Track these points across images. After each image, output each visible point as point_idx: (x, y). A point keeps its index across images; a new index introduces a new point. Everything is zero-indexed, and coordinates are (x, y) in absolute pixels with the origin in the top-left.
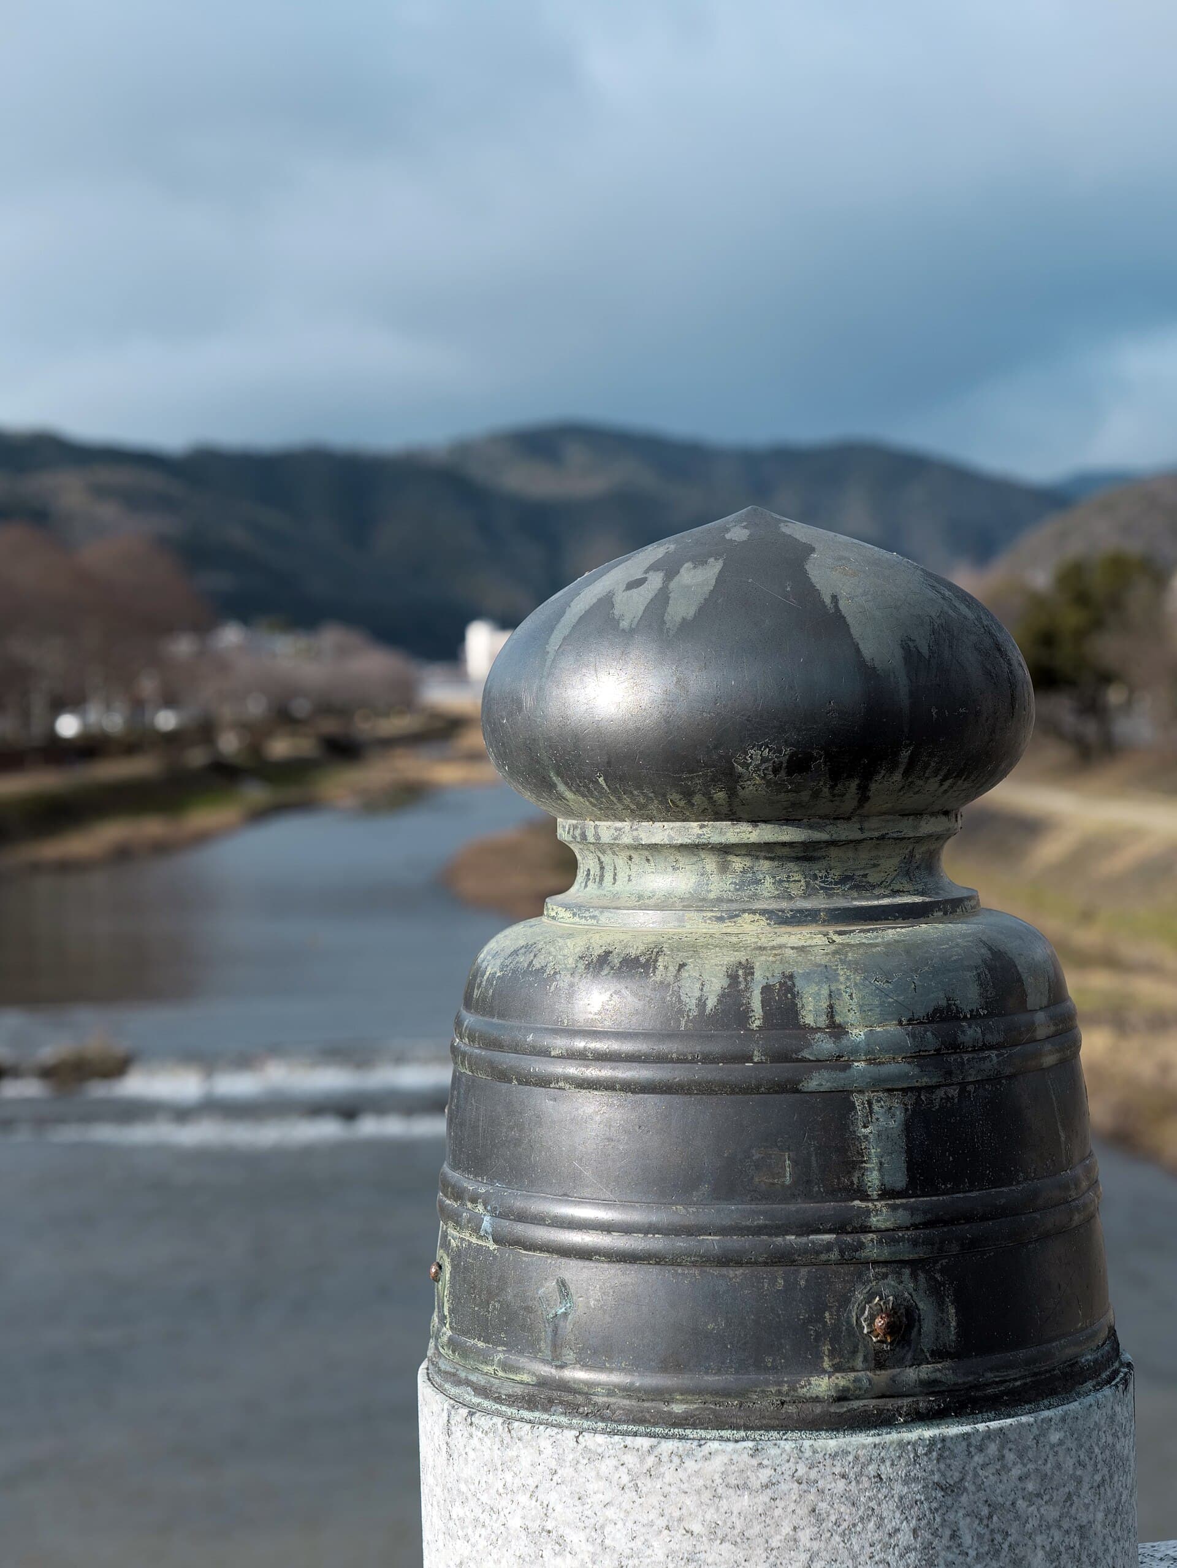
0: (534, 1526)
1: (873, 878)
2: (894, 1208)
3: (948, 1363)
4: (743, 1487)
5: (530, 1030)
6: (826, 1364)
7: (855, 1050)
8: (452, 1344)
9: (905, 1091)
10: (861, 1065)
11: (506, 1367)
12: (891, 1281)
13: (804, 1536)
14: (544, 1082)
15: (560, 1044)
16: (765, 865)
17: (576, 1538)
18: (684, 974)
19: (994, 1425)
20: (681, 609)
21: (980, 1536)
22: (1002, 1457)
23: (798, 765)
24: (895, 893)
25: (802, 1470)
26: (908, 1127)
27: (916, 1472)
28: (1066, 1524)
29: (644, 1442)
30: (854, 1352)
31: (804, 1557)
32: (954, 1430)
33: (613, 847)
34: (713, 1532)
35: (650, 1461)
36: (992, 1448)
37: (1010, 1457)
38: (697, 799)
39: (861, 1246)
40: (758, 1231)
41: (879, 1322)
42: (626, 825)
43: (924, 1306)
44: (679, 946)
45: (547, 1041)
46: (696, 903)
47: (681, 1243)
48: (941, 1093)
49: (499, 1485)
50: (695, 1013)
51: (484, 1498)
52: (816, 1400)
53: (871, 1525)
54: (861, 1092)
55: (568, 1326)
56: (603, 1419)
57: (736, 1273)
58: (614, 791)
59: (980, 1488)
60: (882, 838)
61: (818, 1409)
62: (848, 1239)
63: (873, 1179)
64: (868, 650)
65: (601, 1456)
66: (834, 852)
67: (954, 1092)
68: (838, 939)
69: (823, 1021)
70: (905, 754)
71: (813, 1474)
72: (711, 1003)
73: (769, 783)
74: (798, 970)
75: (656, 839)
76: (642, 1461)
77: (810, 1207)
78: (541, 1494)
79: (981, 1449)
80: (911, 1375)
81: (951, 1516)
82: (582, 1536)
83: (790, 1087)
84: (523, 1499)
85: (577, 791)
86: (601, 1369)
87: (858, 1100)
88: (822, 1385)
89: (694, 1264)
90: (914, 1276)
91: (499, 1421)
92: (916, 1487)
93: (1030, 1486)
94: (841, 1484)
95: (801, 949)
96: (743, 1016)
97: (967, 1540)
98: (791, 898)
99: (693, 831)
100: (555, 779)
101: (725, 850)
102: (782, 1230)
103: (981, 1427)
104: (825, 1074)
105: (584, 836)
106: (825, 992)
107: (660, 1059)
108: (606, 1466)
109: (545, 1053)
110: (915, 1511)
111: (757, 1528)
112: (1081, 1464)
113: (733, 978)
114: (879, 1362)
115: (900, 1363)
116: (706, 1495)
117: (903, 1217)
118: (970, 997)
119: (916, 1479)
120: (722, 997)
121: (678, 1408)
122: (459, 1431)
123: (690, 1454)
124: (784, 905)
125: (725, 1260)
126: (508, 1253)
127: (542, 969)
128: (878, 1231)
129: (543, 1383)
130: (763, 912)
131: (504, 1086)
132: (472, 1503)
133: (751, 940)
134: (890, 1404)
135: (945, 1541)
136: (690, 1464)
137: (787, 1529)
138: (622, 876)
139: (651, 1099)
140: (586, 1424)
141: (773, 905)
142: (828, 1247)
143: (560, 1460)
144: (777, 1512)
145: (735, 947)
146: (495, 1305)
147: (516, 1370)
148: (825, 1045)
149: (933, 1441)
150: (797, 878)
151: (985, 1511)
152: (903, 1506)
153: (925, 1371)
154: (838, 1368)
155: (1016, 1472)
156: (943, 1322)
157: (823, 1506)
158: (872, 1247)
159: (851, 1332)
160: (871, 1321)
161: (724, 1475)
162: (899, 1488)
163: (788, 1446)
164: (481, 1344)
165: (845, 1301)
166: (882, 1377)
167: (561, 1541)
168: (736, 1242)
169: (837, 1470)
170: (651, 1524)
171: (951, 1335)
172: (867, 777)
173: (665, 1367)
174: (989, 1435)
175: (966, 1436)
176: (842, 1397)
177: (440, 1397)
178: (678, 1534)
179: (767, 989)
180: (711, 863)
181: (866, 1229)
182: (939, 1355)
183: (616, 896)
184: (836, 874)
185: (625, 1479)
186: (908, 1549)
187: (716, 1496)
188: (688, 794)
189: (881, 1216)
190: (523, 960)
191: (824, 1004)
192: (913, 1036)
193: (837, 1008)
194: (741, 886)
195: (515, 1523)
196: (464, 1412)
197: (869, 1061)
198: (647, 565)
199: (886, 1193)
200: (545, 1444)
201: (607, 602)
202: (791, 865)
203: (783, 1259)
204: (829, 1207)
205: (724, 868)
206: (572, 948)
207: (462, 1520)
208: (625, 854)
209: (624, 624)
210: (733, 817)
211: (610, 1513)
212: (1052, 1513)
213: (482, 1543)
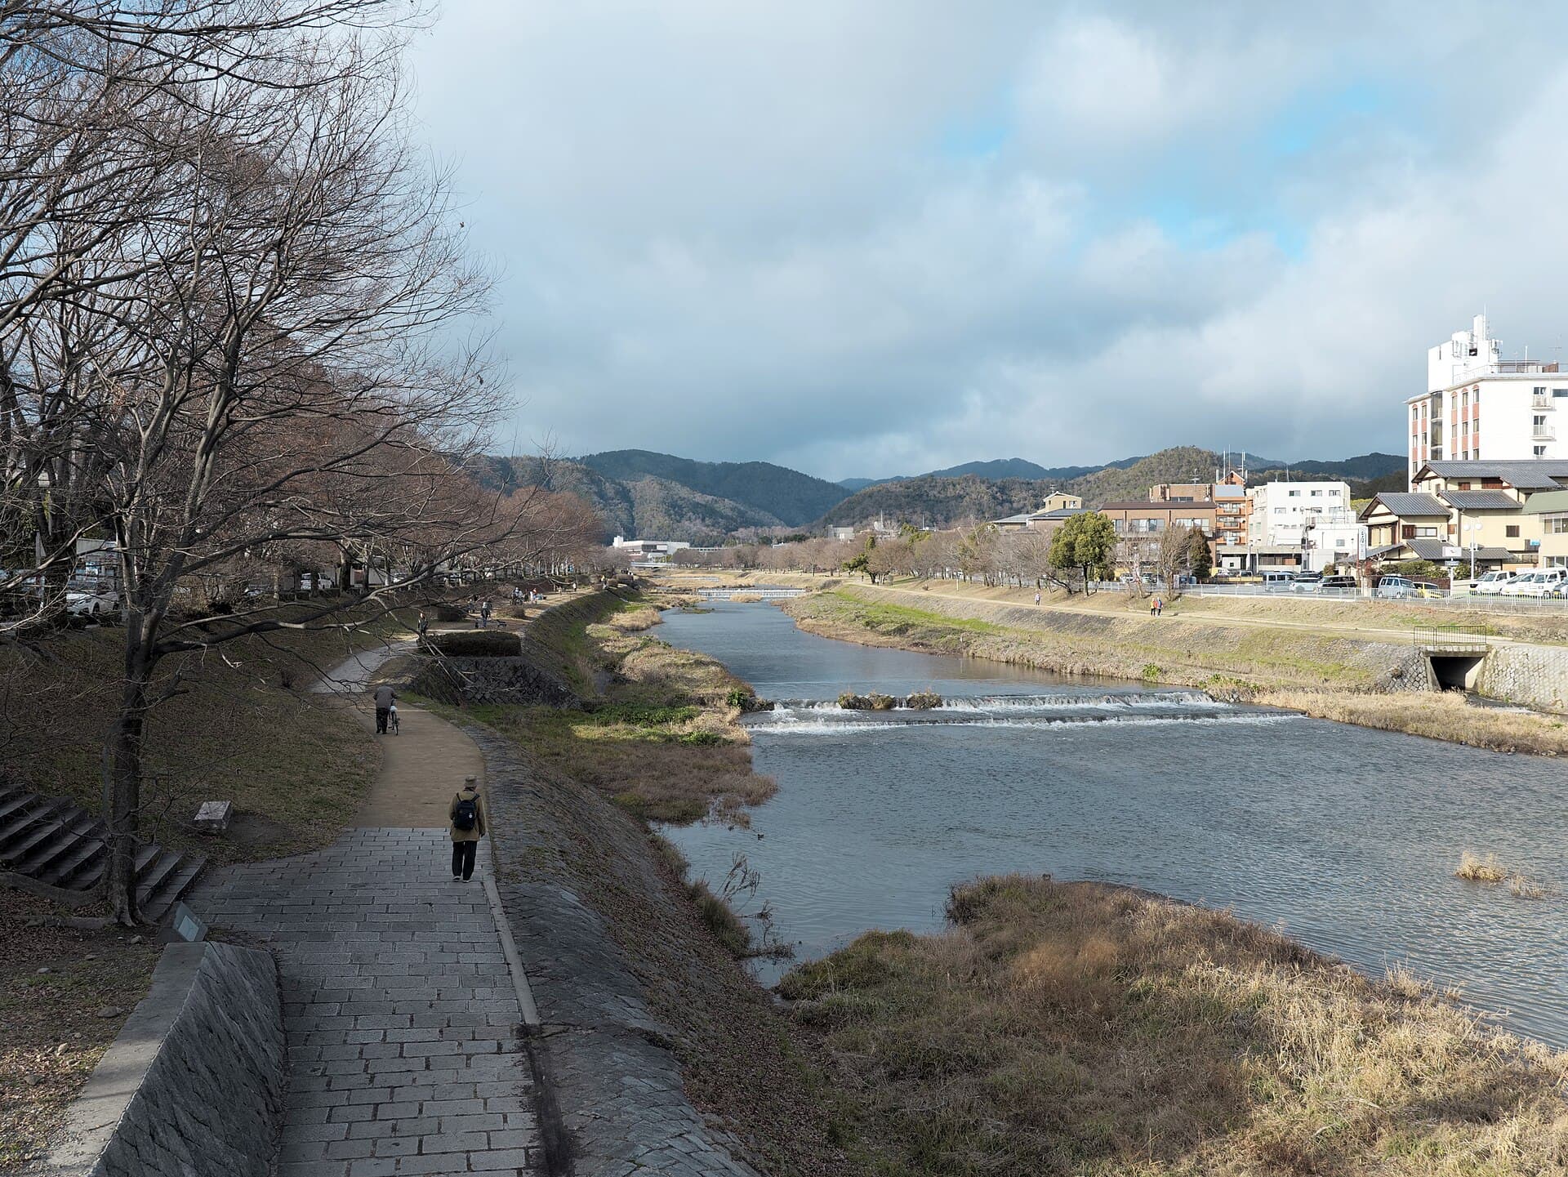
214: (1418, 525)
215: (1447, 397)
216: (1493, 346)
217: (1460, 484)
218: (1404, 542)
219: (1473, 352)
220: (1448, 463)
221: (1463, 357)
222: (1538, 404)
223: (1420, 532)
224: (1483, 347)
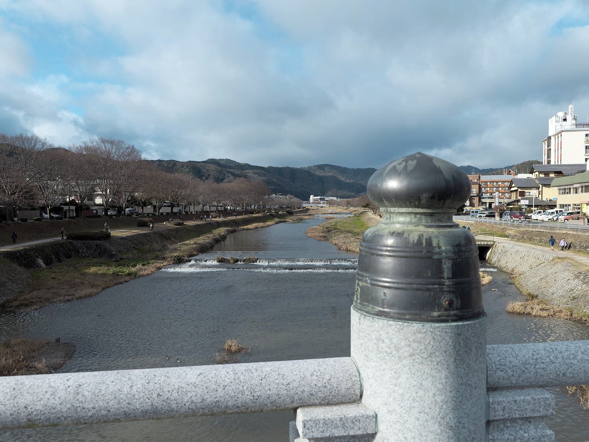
0: (378, 338)
1: (443, 220)
2: (449, 281)
3: (458, 311)
4: (420, 332)
5: (378, 246)
6: (436, 310)
7: (443, 251)
8: (360, 303)
9: (452, 259)
10: (444, 254)
11: (372, 308)
12: (449, 295)
13: (432, 342)
14: (382, 255)
15: (385, 248)
16: (423, 217)
17: (386, 341)
18: (410, 236)
19: (467, 323)
20: (410, 168)
21: (464, 344)
22: (468, 329)
23: (433, 197)
24: (447, 223)
25: (432, 330)
26: (452, 266)
27: (453, 331)
28: (478, 342)
29: (401, 323)
30: (442, 308)
31: (431, 346)
32: (460, 323)
33: (393, 213)
34: (414, 341)
35: (402, 327)
36: (467, 327)
37: (470, 329)
38: (412, 204)
39: (443, 288)
40: (423, 284)
41: (447, 303)
42: (396, 209)
43: (455, 300)
44: (408, 231)
45: (382, 248)
46: (410, 223)
47: (409, 286)
48: (458, 260)
49: (371, 330)
50: (412, 243)
51: (367, 332)
52: (434, 317)
53: (444, 341)
54: (444, 259)
55: (385, 301)
56: (392, 318)
57: (419, 292)
58: (396, 202)
59: (464, 335)
60: (445, 212)
61: (435, 318)
62: (441, 287)
63: (446, 275)
64: (446, 176)
65: (392, 325)
66: (436, 215)
67: (460, 260)
68: (439, 230)
69: (437, 245)
70: (452, 196)
71: (434, 331)
72: (415, 241)
73: (427, 201)
74: (432, 236)
75: (403, 211)
76: (400, 326)
77: (434, 280)
78: (380, 332)
79: (465, 327)
80: (452, 313)
81: (459, 340)
82: (388, 340)
83: (431, 258)
84: (376, 333)
85: (388, 202)
86: (392, 309)
87: (443, 261)
88: (435, 314)
89: (411, 290)
90: (453, 294)
91: (371, 318)
92: (453, 334)
93: (473, 335)
94: (439, 333)
95: (432, 232)
96: (422, 244)
97: (462, 344)
98: (428, 223)
99: (410, 210)
100: (384, 200)
101: (416, 214)
102: (429, 284)
103: (465, 323)
104: (437, 255)
105: (387, 211)
106: (437, 240)
107: (405, 252)
108: (393, 327)
109: (382, 250)
110: (453, 338)
111: (422, 340)
112: (481, 331)
113: (419, 237)
114: (446, 310)
115: (450, 310)
116: (413, 334)
117: (451, 283)
118: (463, 242)
119: (453, 333)
120: (418, 240)
121: (407, 317)
122: (362, 320)
123: (410, 326)
124: (427, 224)
125: (418, 290)
126: (373, 287)
127: (381, 235)
128: (447, 285)
129: (380, 311)
130: (424, 225)
131: (373, 256)
132: (365, 333)
133: (422, 230)
134: (448, 318)
135: (458, 344)
136: (410, 328)
137: (428, 341)
138: (395, 218)
139: (403, 259)
140: (389, 319)
141: (425, 224)
142: (437, 288)
143: (384, 326)
144: (427, 338)
145: (419, 231)
146: (370, 296)
147: (375, 309)
148: (437, 250)
149: (456, 326)
150: (429, 220)
151: (465, 339)
152: (450, 337)
153: (454, 312)
154: (438, 311)
155: (471, 332)
156: (458, 303)
157: (435, 337)
158: (445, 288)
159: (441, 304)
160: (445, 302)
161: (417, 330)
162: (450, 334)
163: (429, 325)
164: (367, 304)
165: (440, 298)
166: (447, 313)
167: (383, 341)
168: (419, 286)
169: (438, 330)
170: (401, 339)
171: (459, 305)
172: (445, 200)
173: (405, 309)
174: (466, 325)
175: (462, 325)
176: (439, 316)
177: (357, 313)
178: (407, 341)
179: (426, 239)
180: (413, 216)
181: (444, 285)
182: (457, 309)
183: (394, 222)
184: (436, 219)
185: (397, 330)
186: (451, 346)
187: (415, 334)
188: (410, 203)
189: (447, 282)
190: (377, 233)
191: (437, 242)
192: (453, 249)
193: (440, 243)
194: (419, 220)
195: (374, 337)
196: (363, 316)
197: (446, 253)
198: (402, 160)
199: (448, 278)
200: (381, 323)
201: (394, 167)
202: (428, 217)
203: (429, 290)
204: (438, 280)
205: (415, 217)
206: (386, 231)
207: (362, 336)
208: (395, 214)
209: (399, 171)
210: (418, 207)
211: (394, 336)
212: (476, 340)
213: (367, 340)
214: (526, 191)
215: (553, 138)
216: (573, 117)
217: (545, 174)
218: (520, 198)
219: (565, 120)
220: (553, 165)
221: (560, 122)
222: (587, 141)
223: (527, 194)
224: (569, 118)
